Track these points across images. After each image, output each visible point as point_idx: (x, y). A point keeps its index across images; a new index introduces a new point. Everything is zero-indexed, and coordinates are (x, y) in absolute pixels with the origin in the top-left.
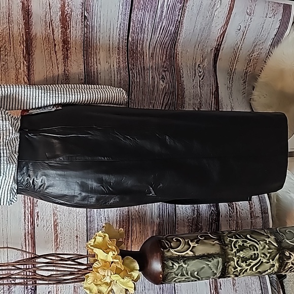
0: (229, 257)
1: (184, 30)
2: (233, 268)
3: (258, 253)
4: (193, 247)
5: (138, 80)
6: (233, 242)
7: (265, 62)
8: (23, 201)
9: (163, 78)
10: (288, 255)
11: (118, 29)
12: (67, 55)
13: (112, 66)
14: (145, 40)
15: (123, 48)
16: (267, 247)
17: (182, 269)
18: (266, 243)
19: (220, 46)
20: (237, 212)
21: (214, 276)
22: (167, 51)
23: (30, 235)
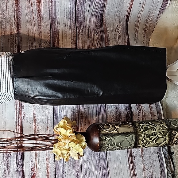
0: (139, 134)
1: (108, 4)
2: (142, 141)
3: (156, 132)
4: (117, 128)
5: (82, 34)
6: (141, 126)
7: (156, 23)
8: (15, 106)
9: (96, 33)
10: (174, 133)
11: (70, 4)
12: (40, 19)
13: (66, 25)
14: (86, 10)
15: (72, 15)
16: (161, 128)
17: (111, 141)
18: (161, 126)
19: (129, 14)
20: (142, 113)
21: (130, 146)
22: (98, 17)
23: (19, 126)
